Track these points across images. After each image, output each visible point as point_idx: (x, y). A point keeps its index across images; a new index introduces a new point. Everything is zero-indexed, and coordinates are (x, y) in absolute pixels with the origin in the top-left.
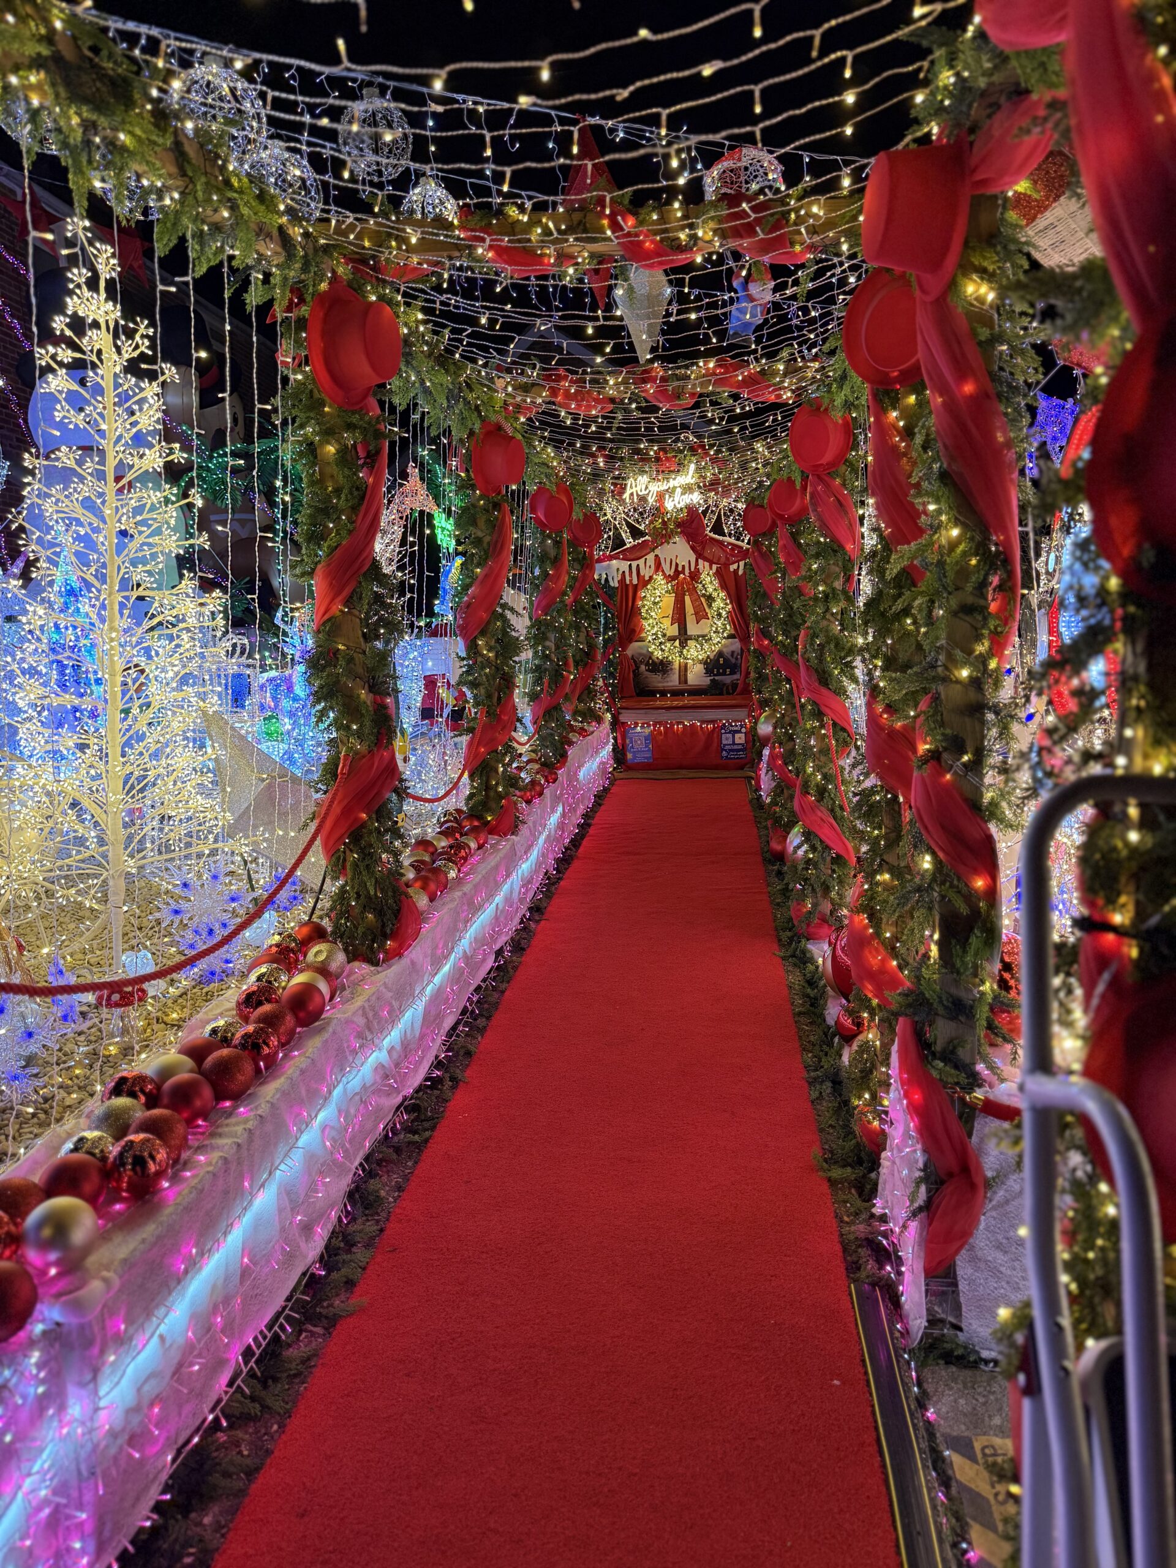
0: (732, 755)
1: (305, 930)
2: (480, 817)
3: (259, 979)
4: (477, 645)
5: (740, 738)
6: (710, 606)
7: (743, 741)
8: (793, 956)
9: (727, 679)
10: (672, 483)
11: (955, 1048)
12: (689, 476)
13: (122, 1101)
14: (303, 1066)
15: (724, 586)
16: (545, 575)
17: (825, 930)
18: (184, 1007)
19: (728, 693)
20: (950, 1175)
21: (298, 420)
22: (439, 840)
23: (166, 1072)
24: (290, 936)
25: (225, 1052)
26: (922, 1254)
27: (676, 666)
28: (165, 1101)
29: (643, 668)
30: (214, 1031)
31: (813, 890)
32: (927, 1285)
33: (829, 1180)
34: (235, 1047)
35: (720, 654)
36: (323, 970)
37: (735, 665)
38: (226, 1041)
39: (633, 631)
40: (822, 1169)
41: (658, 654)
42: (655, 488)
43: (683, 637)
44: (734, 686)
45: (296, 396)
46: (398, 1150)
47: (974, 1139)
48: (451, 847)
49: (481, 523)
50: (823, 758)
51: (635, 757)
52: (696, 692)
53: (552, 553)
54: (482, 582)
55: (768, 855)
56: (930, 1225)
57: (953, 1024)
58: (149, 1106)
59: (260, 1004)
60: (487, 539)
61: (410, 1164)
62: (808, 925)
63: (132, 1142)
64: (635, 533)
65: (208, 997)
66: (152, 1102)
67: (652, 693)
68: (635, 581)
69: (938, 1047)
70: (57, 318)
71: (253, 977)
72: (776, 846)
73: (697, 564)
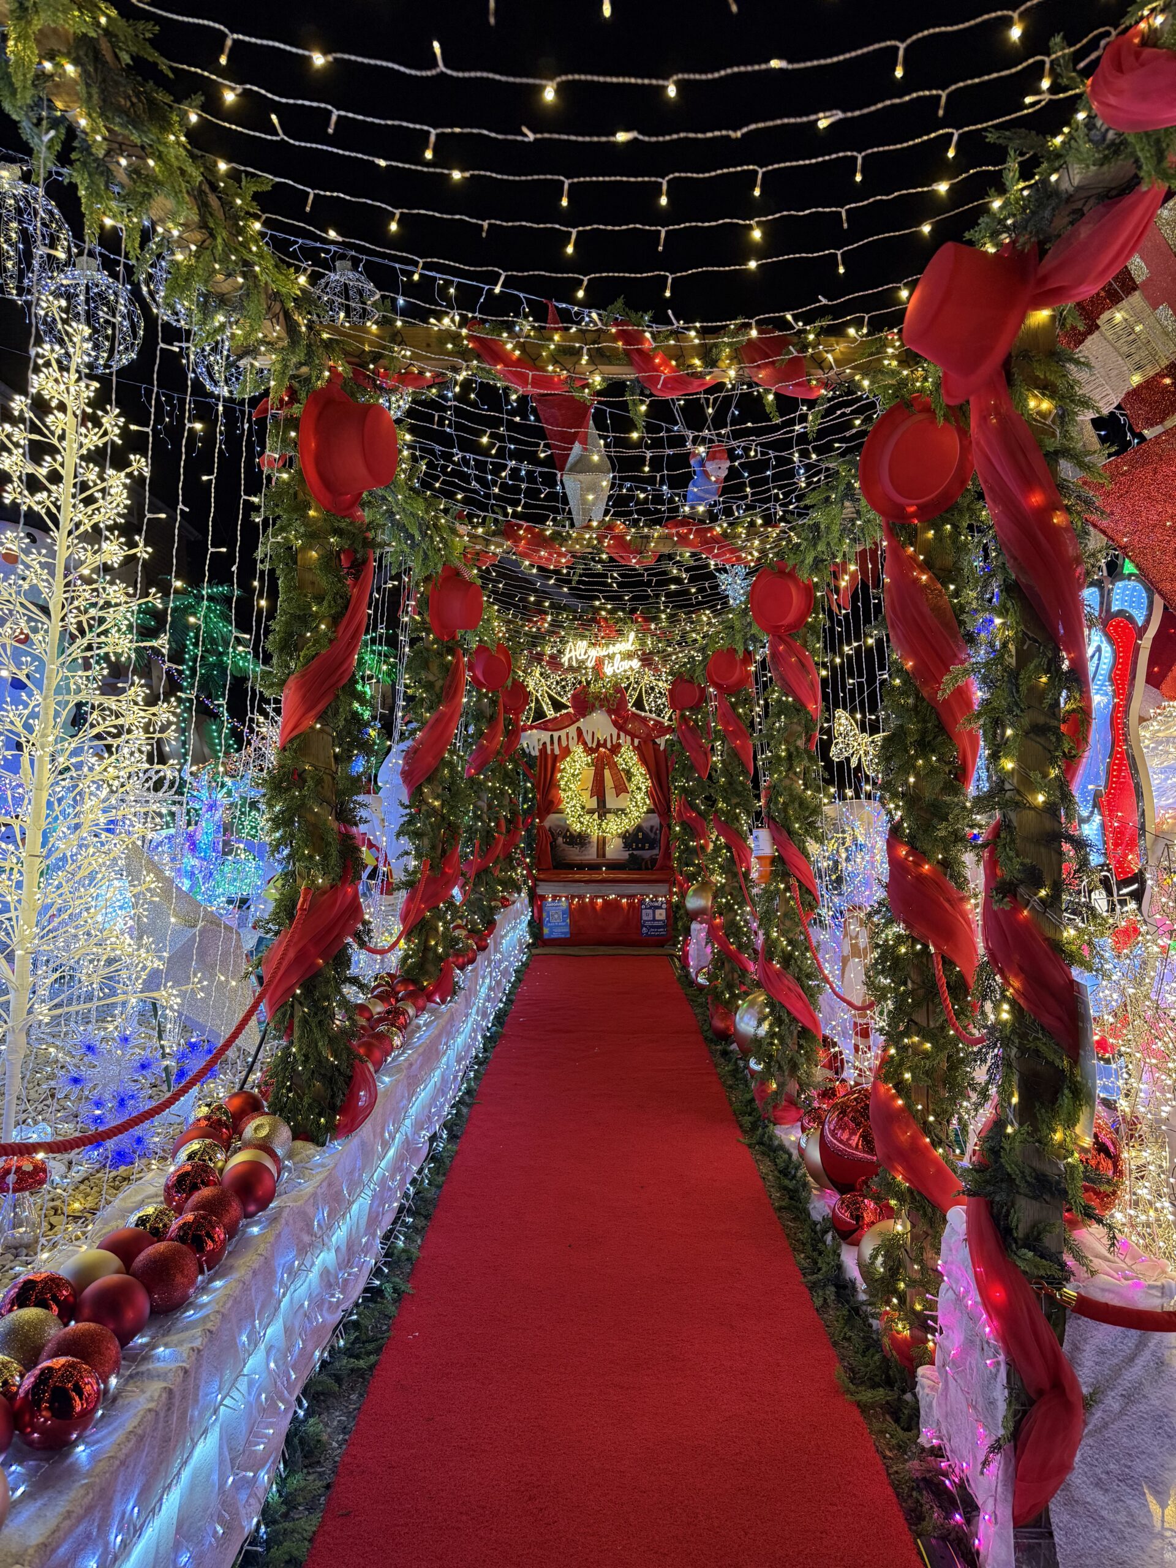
0: (653, 932)
1: (237, 1102)
2: (415, 982)
3: (190, 1157)
4: (421, 793)
5: (661, 915)
6: (629, 780)
7: (663, 917)
8: (761, 1143)
9: (647, 854)
10: (612, 649)
11: (1039, 1234)
12: (629, 642)
13: (30, 1313)
14: (256, 1266)
15: (644, 760)
16: (480, 734)
17: (793, 1113)
18: (87, 1195)
19: (647, 868)
20: (1041, 1393)
21: (278, 522)
22: (375, 1004)
23: (86, 1274)
24: (219, 1108)
25: (161, 1246)
26: (1010, 1498)
27: (594, 839)
28: (86, 1312)
29: (560, 840)
30: (142, 1221)
31: (780, 1068)
32: (1015, 1537)
33: (858, 1404)
34: (172, 1239)
35: (639, 828)
36: (265, 1146)
37: (654, 840)
38: (157, 1234)
39: (551, 802)
40: (848, 1391)
41: (577, 827)
42: (595, 653)
43: (602, 810)
44: (653, 861)
45: (280, 494)
46: (338, 1379)
47: (1066, 1347)
48: (388, 1012)
49: (434, 667)
50: (788, 923)
51: (551, 932)
52: (614, 866)
53: (488, 712)
54: (432, 727)
55: (710, 1034)
56: (1018, 1460)
57: (1036, 1205)
58: (65, 1317)
59: (195, 1188)
60: (439, 683)
61: (354, 1397)
62: (775, 1107)
63: (50, 1369)
64: (557, 706)
65: (117, 1185)
66: (68, 1312)
67: (570, 866)
68: (557, 752)
69: (1020, 1234)
70: (17, 397)
71: (183, 1155)
72: (719, 1024)
73: (619, 737)
